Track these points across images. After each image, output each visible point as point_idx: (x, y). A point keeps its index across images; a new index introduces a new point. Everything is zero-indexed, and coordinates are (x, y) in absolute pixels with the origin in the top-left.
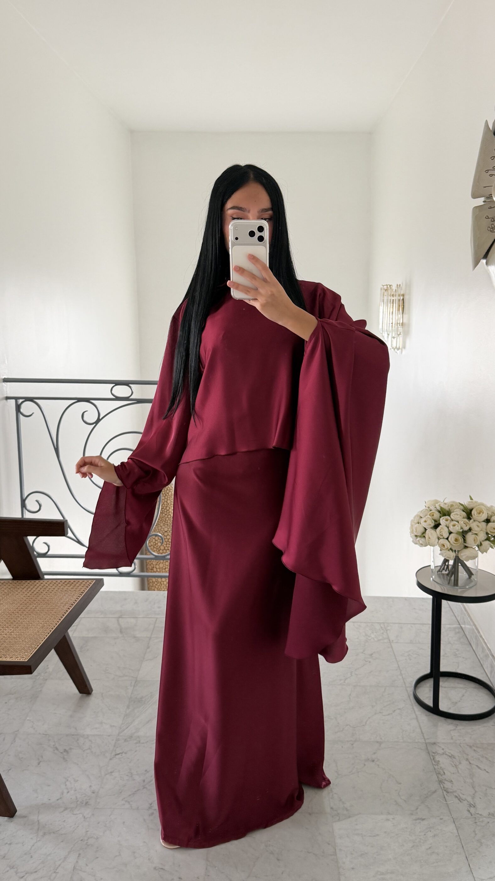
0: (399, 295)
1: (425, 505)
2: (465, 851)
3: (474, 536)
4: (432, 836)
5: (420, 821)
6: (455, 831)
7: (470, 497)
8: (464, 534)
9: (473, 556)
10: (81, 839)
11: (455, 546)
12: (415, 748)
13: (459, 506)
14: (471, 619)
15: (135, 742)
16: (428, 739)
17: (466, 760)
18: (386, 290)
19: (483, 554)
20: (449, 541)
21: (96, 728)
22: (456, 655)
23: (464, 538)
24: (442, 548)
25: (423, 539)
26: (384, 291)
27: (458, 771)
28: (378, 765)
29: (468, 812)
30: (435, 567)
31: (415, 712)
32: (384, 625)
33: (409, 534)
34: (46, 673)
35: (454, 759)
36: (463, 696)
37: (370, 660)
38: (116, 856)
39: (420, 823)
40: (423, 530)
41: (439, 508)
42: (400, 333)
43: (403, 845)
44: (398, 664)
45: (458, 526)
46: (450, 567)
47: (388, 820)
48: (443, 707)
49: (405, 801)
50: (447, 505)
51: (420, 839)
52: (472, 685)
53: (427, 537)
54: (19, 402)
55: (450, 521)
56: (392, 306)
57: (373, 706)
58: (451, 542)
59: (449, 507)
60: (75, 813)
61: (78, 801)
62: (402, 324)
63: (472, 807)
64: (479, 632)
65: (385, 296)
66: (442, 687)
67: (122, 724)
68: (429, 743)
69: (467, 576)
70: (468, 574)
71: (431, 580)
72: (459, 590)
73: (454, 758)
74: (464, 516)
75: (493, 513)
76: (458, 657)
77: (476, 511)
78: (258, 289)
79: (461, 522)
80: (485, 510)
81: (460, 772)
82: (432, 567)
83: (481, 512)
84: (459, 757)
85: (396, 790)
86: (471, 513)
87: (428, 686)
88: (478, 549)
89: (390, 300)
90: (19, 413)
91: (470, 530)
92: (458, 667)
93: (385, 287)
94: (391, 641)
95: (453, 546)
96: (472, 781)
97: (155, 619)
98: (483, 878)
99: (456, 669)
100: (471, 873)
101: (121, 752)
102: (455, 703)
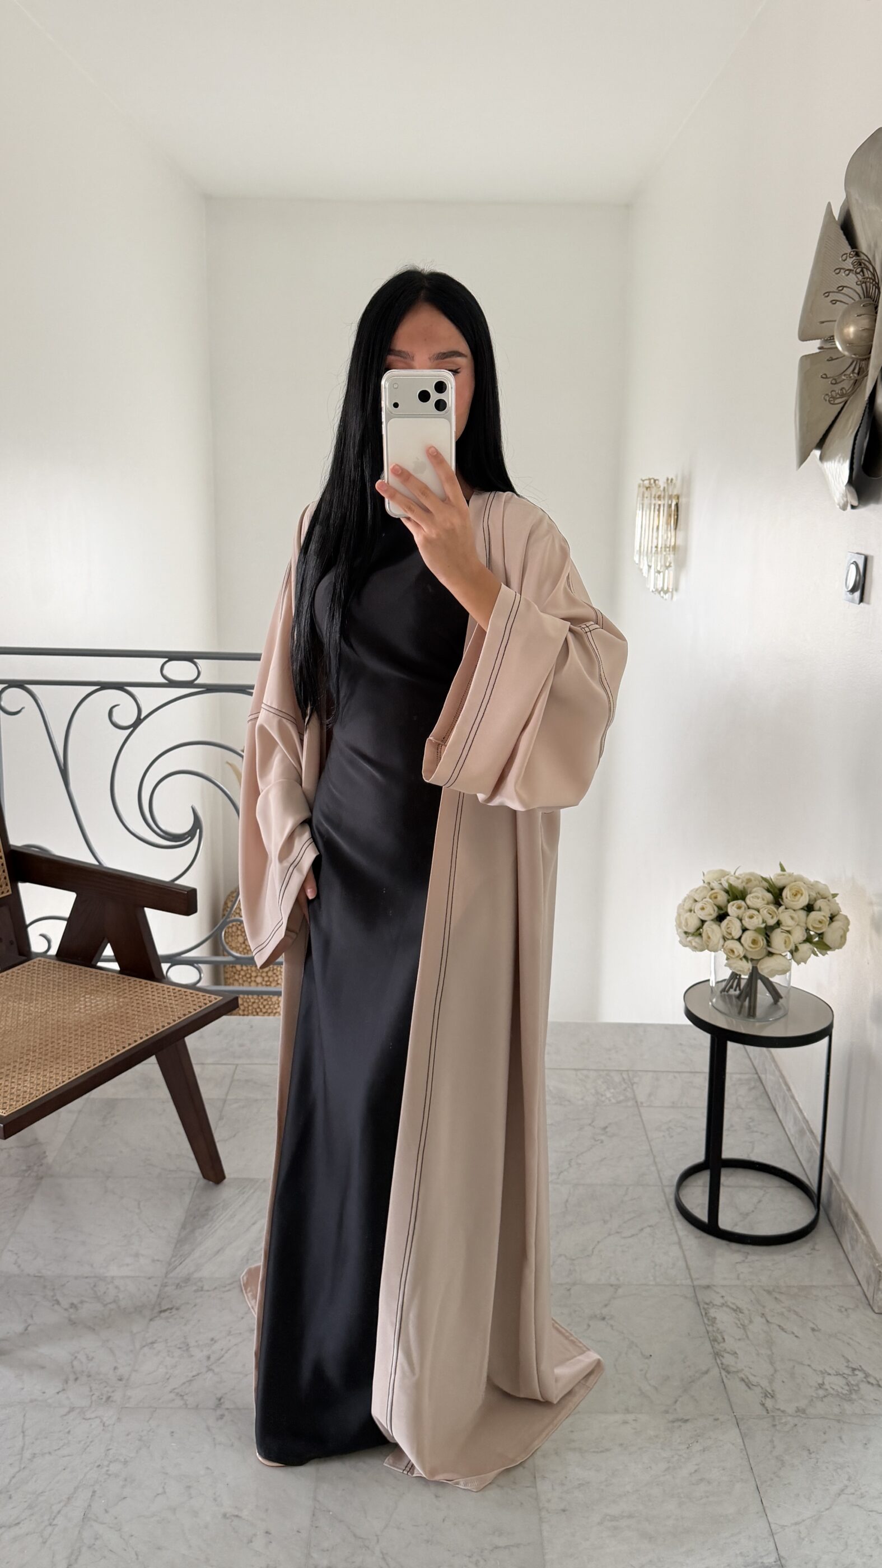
0: (670, 497)
1: (703, 879)
2: (755, 1476)
3: (785, 935)
4: (701, 1450)
5: (679, 1423)
6: (740, 1440)
7: (781, 865)
8: (767, 932)
9: (780, 969)
10: (97, 1464)
11: (752, 952)
12: (676, 1295)
13: (762, 881)
14: (777, 1066)
15: (195, 1288)
16: (698, 1279)
17: (762, 1317)
18: (647, 488)
19: (799, 965)
20: (742, 945)
21: (128, 1265)
22: (748, 1128)
23: (768, 938)
24: (729, 954)
25: (697, 939)
26: (645, 489)
27: (747, 1337)
28: (612, 1326)
29: (761, 1407)
30: (717, 983)
31: (676, 1232)
32: (628, 1074)
33: (675, 928)
34: (41, 1165)
35: (741, 1315)
36: (760, 1201)
37: (603, 1137)
38: (158, 1494)
39: (680, 1426)
40: (697, 923)
41: (726, 885)
42: (670, 563)
43: (650, 1467)
44: (650, 1146)
45: (757, 918)
46: (743, 983)
47: (627, 1423)
48: (726, 1221)
49: (656, 1389)
50: (740, 881)
51: (680, 1456)
52: (775, 1182)
53: (704, 935)
55: (745, 909)
56: (657, 515)
57: (605, 1222)
58: (746, 946)
59: (744, 884)
60: (88, 1416)
61: (93, 1395)
62: (674, 547)
63: (768, 1397)
64: (789, 1089)
65: (645, 499)
66: (723, 1185)
67: (173, 1256)
68: (700, 1286)
69: (771, 1001)
70: (773, 998)
71: (708, 1005)
72: (757, 1024)
73: (741, 1312)
74: (769, 901)
75: (819, 893)
76: (753, 1132)
77: (790, 890)
80: (805, 889)
81: (750, 1336)
82: (712, 983)
83: (799, 892)
84: (749, 1310)
85: (641, 1370)
86: (781, 894)
87: (701, 1184)
88: (791, 957)
89: (655, 505)
91: (778, 924)
92: (753, 1149)
93: (647, 483)
94: (639, 1104)
95: (750, 951)
96: (769, 1353)
97: (234, 1067)
98: (785, 1524)
99: (748, 1155)
100: (765, 1516)
101: (170, 1306)
102: (745, 1215)
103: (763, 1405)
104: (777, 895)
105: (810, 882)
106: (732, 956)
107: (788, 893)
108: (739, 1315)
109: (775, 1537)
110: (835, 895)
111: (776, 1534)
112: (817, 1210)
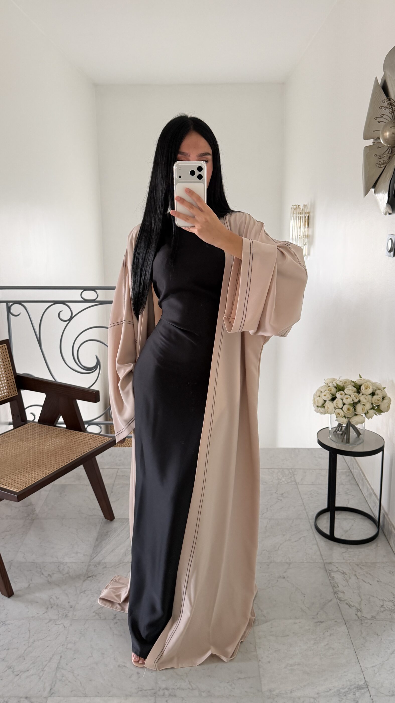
0: (305, 213)
1: (324, 382)
2: (354, 646)
3: (363, 406)
4: (329, 635)
5: (319, 623)
6: (346, 631)
7: (360, 375)
8: (354, 405)
9: (360, 421)
10: (62, 644)
11: (347, 414)
12: (316, 567)
13: (351, 383)
14: (359, 466)
15: (103, 567)
16: (326, 560)
17: (355, 576)
19: (369, 420)
20: (343, 411)
21: (73, 557)
22: (346, 493)
23: (355, 408)
25: (323, 409)
26: (294, 210)
27: (348, 585)
28: (288, 581)
29: (355, 616)
30: (332, 428)
31: (315, 539)
32: (292, 471)
33: (312, 404)
34: (34, 514)
35: (345, 575)
36: (352, 525)
37: (281, 498)
38: (90, 657)
39: (320, 625)
40: (323, 402)
41: (335, 385)
42: (306, 243)
43: (307, 643)
44: (303, 502)
45: (350, 399)
46: (343, 428)
47: (296, 623)
48: (337, 535)
49: (309, 608)
50: (342, 382)
51: (320, 637)
52: (360, 516)
53: (326, 407)
54: (9, 305)
55: (344, 395)
56: (299, 222)
57: (284, 535)
58: (345, 411)
59: (343, 384)
60: (57, 624)
61: (59, 614)
62: (308, 235)
63: (359, 611)
64: (364, 476)
65: (294, 214)
66: (336, 518)
67: (93, 553)
68: (327, 563)
69: (356, 436)
70: (357, 434)
71: (328, 438)
72: (350, 446)
74: (355, 391)
75: (377, 387)
76: (348, 495)
77: (364, 386)
78: (196, 217)
79: (352, 396)
80: (371, 386)
81: (350, 585)
82: (330, 429)
83: (368, 387)
84: (349, 573)
85: (302, 600)
86: (360, 388)
87: (326, 518)
88: (365, 416)
89: (298, 217)
90: (9, 314)
91: (359, 401)
92: (349, 502)
93: (295, 207)
94: (297, 484)
95: (346, 414)
96: (359, 592)
97: (116, 470)
98: (368, 667)
99: (347, 505)
100: (359, 663)
101: (92, 575)
102: (346, 532)
103: (357, 615)
104: (358, 388)
105: (373, 382)
106: (338, 416)
107: (363, 387)
108: (344, 576)
109: (364, 673)
110: (384, 388)
111: (364, 671)
112: (378, 529)
